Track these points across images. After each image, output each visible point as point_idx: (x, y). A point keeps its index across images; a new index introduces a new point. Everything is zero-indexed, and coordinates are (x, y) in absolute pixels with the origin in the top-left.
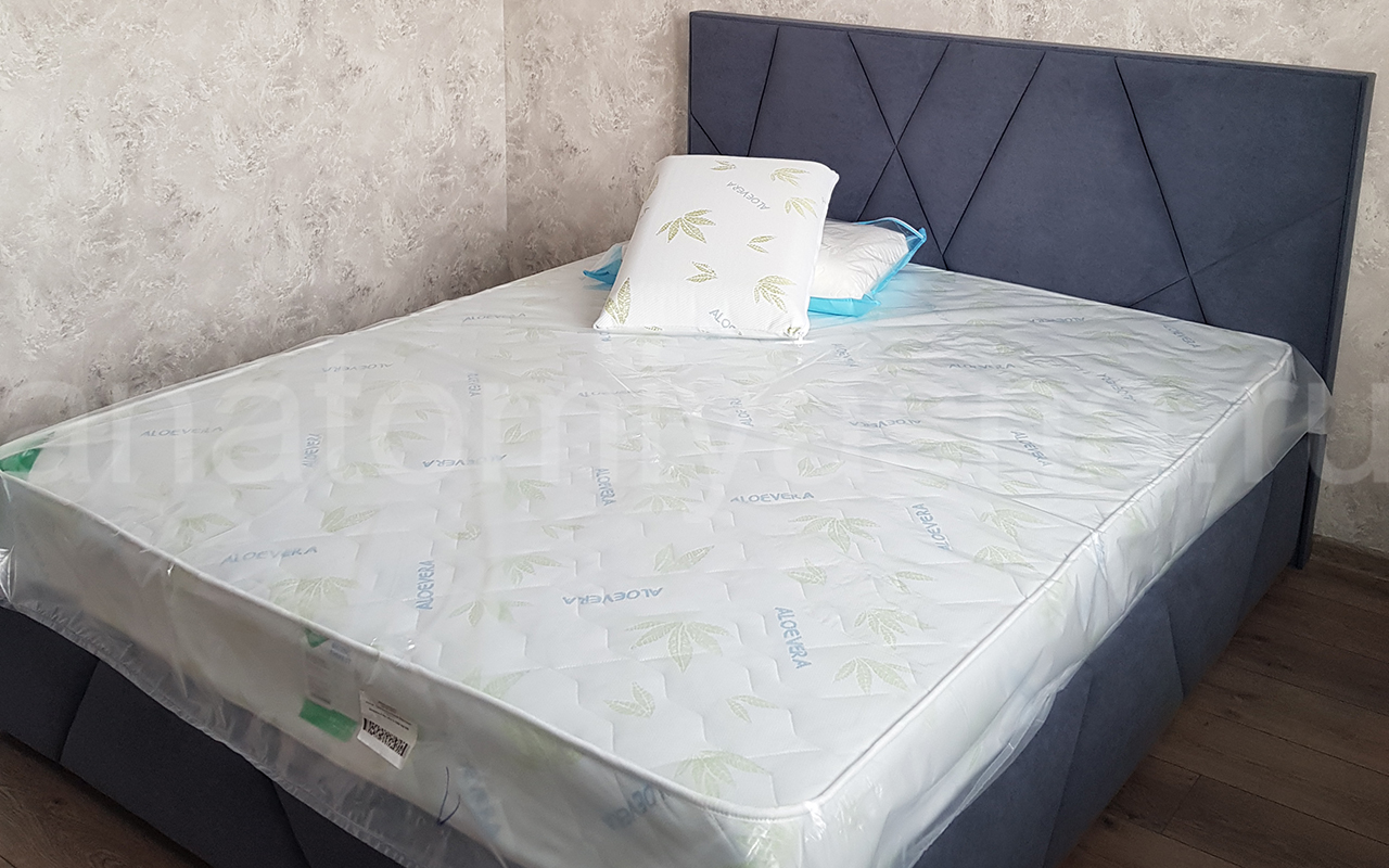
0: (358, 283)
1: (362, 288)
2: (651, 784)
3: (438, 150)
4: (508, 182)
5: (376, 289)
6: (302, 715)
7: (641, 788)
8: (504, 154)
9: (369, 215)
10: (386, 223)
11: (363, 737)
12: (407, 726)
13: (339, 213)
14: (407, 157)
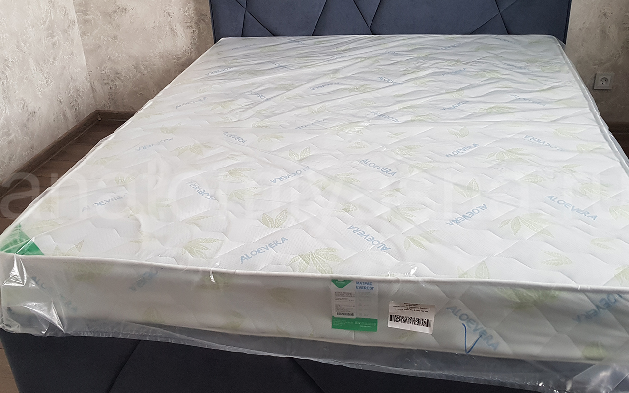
0: (29, 110)
1: (32, 112)
2: (609, 293)
3: (47, 22)
4: (82, 37)
5: (38, 112)
6: (333, 327)
7: (605, 296)
8: (76, 21)
9: (25, 68)
10: (33, 71)
11: (391, 325)
12: (427, 310)
13: (11, 69)
14: (34, 29)
